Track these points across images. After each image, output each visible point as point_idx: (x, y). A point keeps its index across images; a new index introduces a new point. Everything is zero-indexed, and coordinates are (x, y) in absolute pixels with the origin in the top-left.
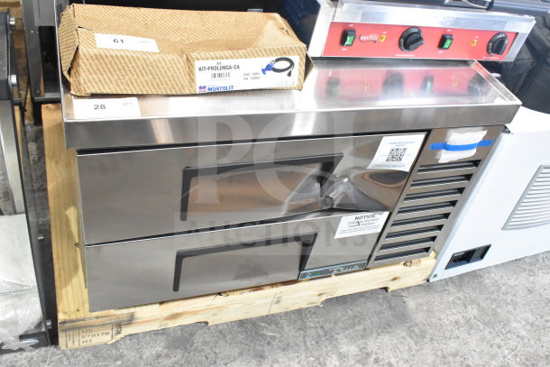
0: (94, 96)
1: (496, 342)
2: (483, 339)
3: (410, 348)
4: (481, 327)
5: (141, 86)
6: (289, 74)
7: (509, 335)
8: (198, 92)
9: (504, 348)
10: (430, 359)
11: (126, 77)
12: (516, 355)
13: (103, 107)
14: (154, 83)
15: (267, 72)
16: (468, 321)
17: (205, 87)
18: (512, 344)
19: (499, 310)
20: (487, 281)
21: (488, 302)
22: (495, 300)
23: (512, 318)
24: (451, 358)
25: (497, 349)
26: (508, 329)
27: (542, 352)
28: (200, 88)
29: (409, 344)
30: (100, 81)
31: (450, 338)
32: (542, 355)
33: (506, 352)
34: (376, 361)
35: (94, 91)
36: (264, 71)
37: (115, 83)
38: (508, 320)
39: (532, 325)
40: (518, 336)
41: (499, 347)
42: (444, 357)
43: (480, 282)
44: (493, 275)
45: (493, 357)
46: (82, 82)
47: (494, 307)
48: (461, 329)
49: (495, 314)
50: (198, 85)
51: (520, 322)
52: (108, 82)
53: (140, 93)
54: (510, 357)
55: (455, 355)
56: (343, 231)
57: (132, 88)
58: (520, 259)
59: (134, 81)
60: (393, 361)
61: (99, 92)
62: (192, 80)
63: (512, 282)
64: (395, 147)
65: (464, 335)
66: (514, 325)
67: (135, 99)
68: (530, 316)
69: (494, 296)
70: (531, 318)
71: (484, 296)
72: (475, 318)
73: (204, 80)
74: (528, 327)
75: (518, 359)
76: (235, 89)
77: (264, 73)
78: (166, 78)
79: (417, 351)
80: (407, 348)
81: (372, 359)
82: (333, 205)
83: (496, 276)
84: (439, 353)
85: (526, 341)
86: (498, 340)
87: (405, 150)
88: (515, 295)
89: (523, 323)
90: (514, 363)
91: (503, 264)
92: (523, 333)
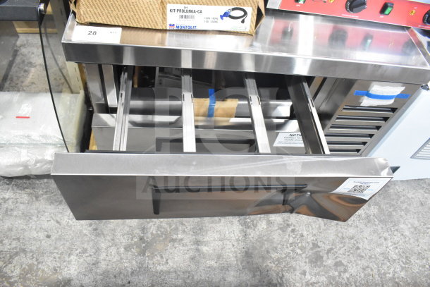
0: (91, 24)
1: (384, 235)
2: (375, 231)
3: (320, 227)
4: (377, 223)
5: (125, 20)
6: (243, 22)
7: (396, 233)
8: (168, 28)
9: (389, 241)
10: (332, 237)
11: (114, 13)
12: (396, 248)
13: (95, 33)
14: (135, 18)
15: (224, 18)
16: (368, 216)
17: (174, 25)
18: (396, 239)
19: (394, 213)
20: (392, 191)
21: (388, 206)
22: (393, 205)
23: (402, 221)
24: (347, 240)
25: (383, 241)
26: (396, 228)
27: (416, 249)
28: (170, 25)
29: (319, 224)
30: (95, 14)
31: (351, 226)
32: (416, 251)
33: (390, 244)
34: (293, 231)
35: (91, 21)
36: (222, 17)
37: (106, 16)
38: (399, 222)
39: (415, 228)
40: (402, 235)
41: (385, 239)
42: (343, 238)
43: (386, 191)
44: (397, 187)
45: (379, 245)
46: (82, 13)
47: (390, 210)
48: (361, 221)
49: (390, 215)
50: (168, 24)
51: (407, 225)
52: (101, 14)
53: (124, 25)
54: (391, 248)
55: (352, 238)
57: (119, 21)
58: (422, 180)
59: (120, 16)
60: (305, 233)
61: (94, 22)
62: (164, 19)
63: (410, 195)
65: (362, 226)
66: (402, 226)
67: (120, 29)
68: (416, 222)
69: (394, 203)
70: (416, 223)
71: (386, 201)
72: (374, 215)
73: (173, 19)
74: (412, 230)
75: (397, 251)
76: (197, 28)
77: (222, 18)
78: (144, 16)
79: (324, 230)
80: (317, 226)
81: (290, 229)
83: (399, 188)
84: (340, 235)
85: (407, 239)
86: (386, 235)
88: (409, 205)
89: (409, 226)
90: (393, 253)
91: (407, 181)
92: (407, 233)
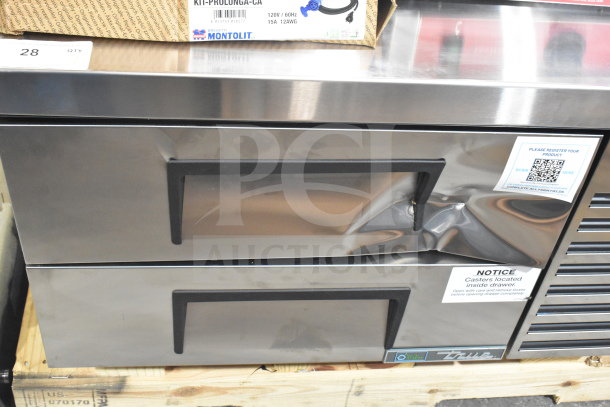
0: (28, 35)
5: (100, 25)
6: (350, 19)
8: (191, 40)
11: (77, 9)
13: (35, 52)
14: (121, 21)
15: (309, 12)
17: (203, 32)
28: (196, 32)
30: (35, 12)
35: (26, 29)
36: (304, 11)
37: (58, 18)
46: (8, 12)
50: (192, 29)
52: (49, 15)
53: (98, 35)
56: (457, 292)
57: (85, 26)
59: (88, 17)
61: (33, 29)
62: (183, 19)
64: (540, 155)
67: (90, 44)
73: (203, 20)
76: (253, 38)
77: (306, 15)
78: (139, 14)
82: (435, 245)
87: (561, 163)
